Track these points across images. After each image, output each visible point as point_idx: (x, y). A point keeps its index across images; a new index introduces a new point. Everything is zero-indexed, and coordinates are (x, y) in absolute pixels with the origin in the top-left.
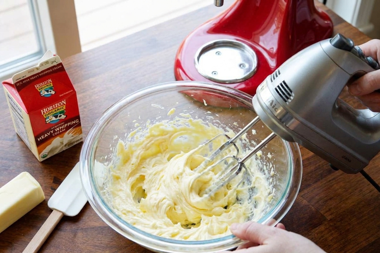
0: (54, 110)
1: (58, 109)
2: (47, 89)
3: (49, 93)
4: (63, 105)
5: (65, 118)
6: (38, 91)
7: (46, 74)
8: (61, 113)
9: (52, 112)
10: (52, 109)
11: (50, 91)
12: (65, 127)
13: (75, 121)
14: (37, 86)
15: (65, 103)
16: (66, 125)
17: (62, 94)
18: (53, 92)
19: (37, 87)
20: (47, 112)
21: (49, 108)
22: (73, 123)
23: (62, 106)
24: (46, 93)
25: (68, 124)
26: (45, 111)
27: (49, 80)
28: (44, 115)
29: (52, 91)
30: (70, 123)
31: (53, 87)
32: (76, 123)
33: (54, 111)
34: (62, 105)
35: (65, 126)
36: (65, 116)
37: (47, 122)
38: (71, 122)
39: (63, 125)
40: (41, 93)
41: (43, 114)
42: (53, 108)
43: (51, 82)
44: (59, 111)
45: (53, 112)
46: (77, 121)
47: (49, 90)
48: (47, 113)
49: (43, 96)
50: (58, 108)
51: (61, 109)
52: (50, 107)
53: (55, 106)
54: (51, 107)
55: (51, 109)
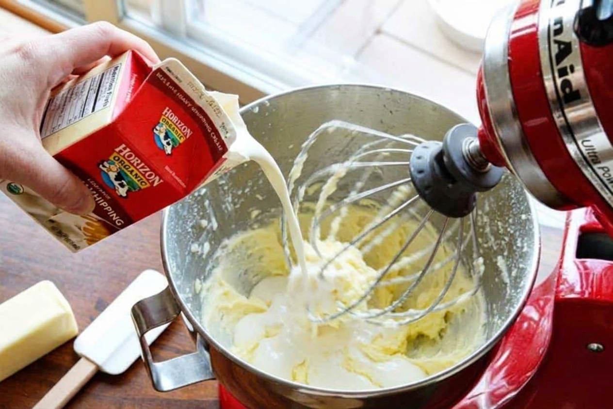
0: (132, 168)
1: (136, 175)
2: (170, 136)
3: (164, 142)
4: (150, 181)
5: (121, 196)
6: (160, 119)
7: (199, 121)
8: (130, 183)
9: (127, 167)
10: (135, 164)
11: (168, 144)
12: (101, 204)
13: (118, 217)
14: (168, 113)
15: (156, 184)
16: (105, 204)
17: (172, 170)
18: (169, 150)
19: (166, 113)
20: (124, 156)
21: (135, 158)
22: (113, 217)
23: (146, 181)
24: (162, 136)
25: (109, 207)
26: (125, 152)
27: (189, 130)
28: (115, 154)
29: (171, 146)
30: (111, 210)
31: (180, 144)
32: (113, 222)
33: (130, 169)
34: (148, 180)
35: (103, 204)
36: (124, 195)
37: (101, 166)
38: (113, 212)
39: (104, 198)
40: (158, 127)
41: (117, 150)
42: (138, 165)
43: (188, 137)
44: (133, 178)
45: (127, 169)
46: (119, 222)
47: (169, 140)
48: (121, 158)
49: (154, 133)
50: (139, 174)
51: (138, 181)
52: (137, 158)
53: (143, 167)
54: (137, 161)
55: (134, 162)
